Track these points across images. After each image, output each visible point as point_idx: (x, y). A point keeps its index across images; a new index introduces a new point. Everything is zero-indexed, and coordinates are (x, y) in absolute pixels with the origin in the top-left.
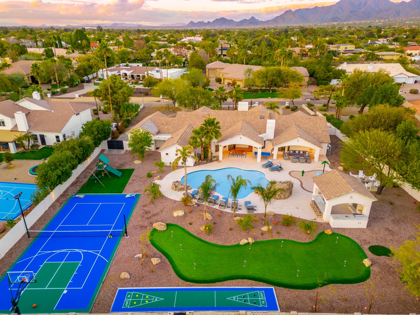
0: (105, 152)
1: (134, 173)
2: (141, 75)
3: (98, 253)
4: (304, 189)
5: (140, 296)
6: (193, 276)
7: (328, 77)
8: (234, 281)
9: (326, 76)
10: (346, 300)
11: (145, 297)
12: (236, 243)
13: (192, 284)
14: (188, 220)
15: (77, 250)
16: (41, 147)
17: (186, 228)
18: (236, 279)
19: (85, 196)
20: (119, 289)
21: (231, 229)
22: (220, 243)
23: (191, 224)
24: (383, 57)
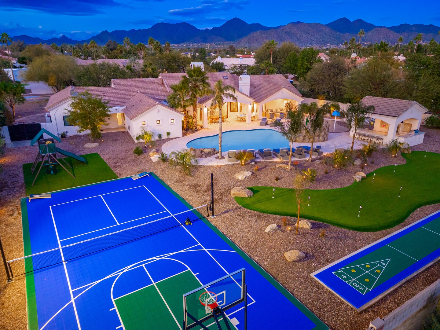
0: (9, 146)
1: (105, 157)
5: (358, 270)
12: (352, 182)
13: (385, 231)
14: (267, 178)
19: (52, 195)
20: (313, 275)
21: (326, 173)
22: (338, 187)
23: (277, 179)
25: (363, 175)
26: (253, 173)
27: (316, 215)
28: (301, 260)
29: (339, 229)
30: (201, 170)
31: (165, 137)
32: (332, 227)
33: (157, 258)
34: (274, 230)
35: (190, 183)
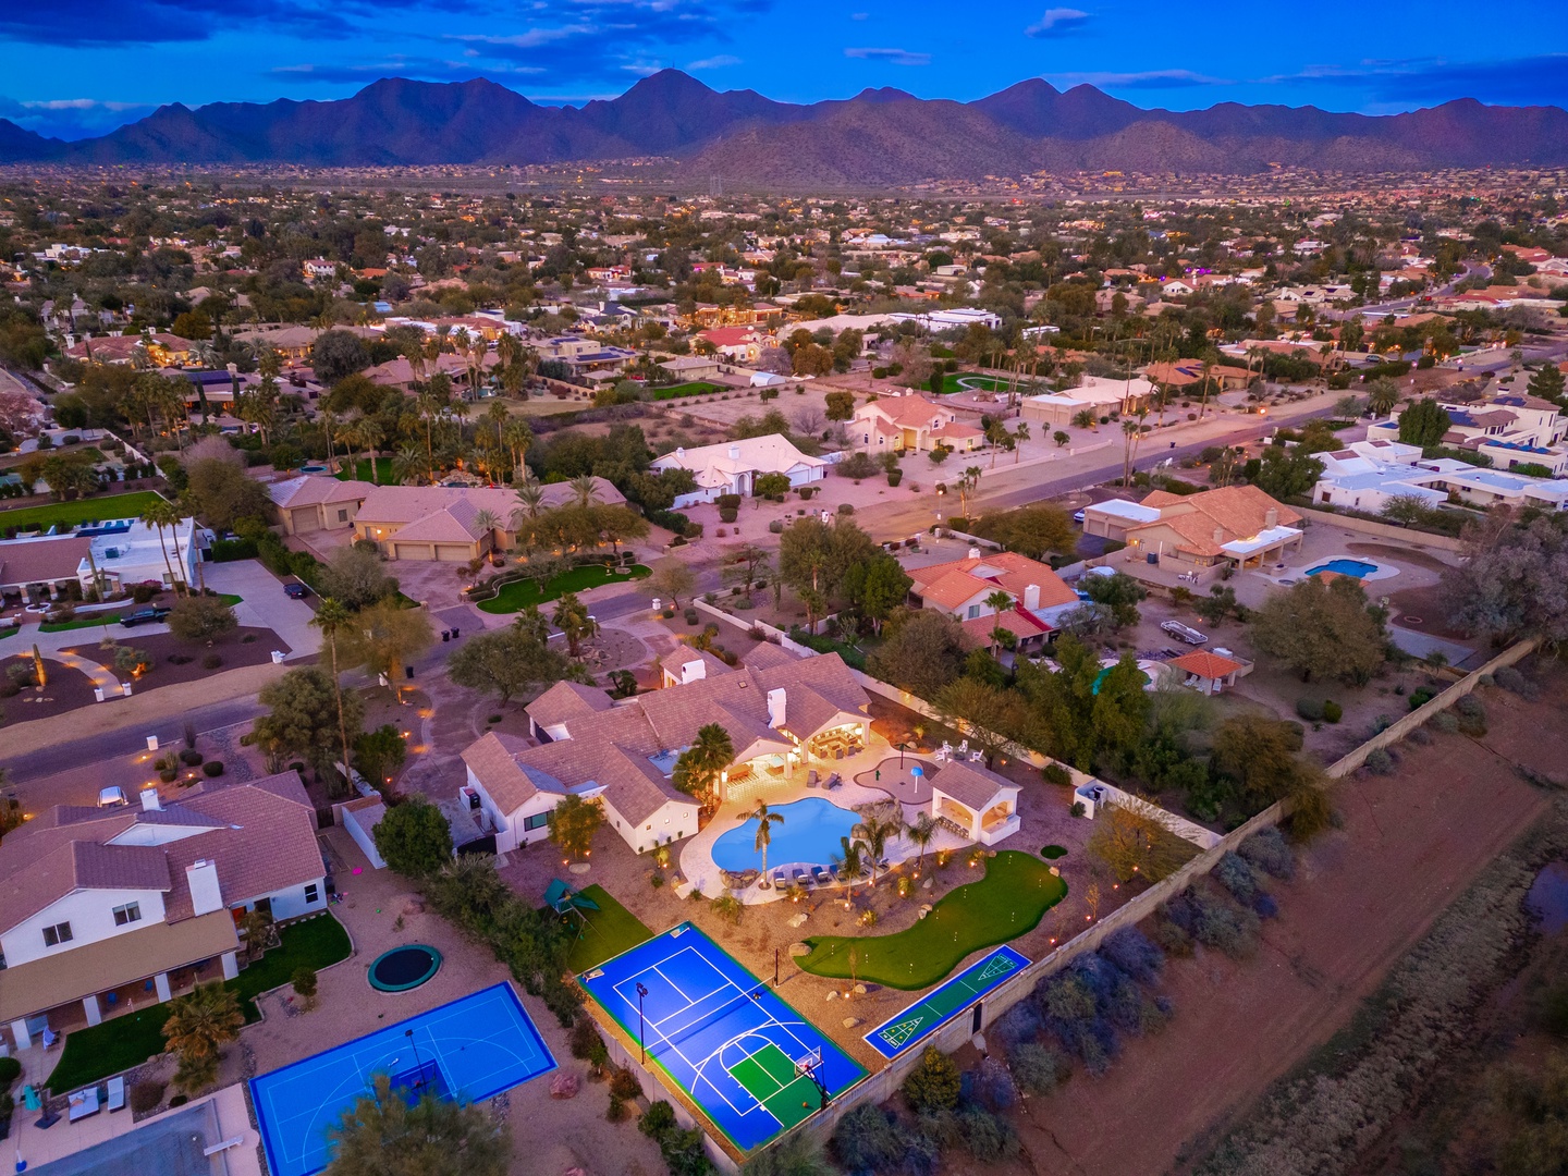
1: (614, 893)
3: (774, 1022)
5: (897, 1030)
6: (918, 981)
8: (964, 961)
11: (902, 1027)
12: (915, 920)
13: (929, 988)
14: (824, 922)
17: (837, 934)
18: (964, 957)
19: (603, 968)
20: (864, 1038)
21: (891, 907)
22: (899, 930)
23: (836, 925)
24: (683, 375)
25: (929, 908)
26: (809, 914)
27: (872, 974)
28: (856, 1025)
29: (891, 990)
30: (747, 913)
31: (675, 838)
32: (885, 988)
33: (743, 1036)
34: (834, 998)
35: (739, 938)
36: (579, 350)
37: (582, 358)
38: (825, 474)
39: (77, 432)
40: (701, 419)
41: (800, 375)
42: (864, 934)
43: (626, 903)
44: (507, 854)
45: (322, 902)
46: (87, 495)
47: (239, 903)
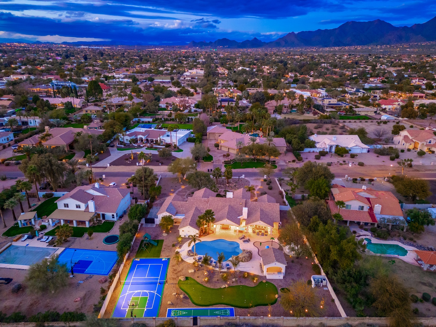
0: (144, 226)
1: (164, 243)
2: (154, 139)
3: (155, 292)
4: (259, 255)
5: (178, 312)
6: (200, 303)
7: (301, 147)
8: (217, 305)
9: (299, 147)
10: (263, 312)
11: (179, 312)
12: (220, 287)
13: (199, 306)
14: (196, 275)
15: (145, 291)
16: (103, 221)
17: (196, 279)
18: (218, 304)
19: (140, 259)
20: (168, 308)
21: (218, 280)
22: (212, 287)
23: (198, 277)
24: (359, 113)
25: (226, 286)
26: (195, 271)
27: (190, 294)
28: (170, 304)
29: (190, 301)
34: (174, 295)
35: (174, 268)
36: (329, 102)
37: (329, 104)
38: (368, 151)
39: (197, 109)
40: (347, 127)
41: (402, 118)
42: (202, 283)
43: (164, 246)
44: (157, 225)
45: (115, 219)
46: (184, 123)
47: (98, 212)
